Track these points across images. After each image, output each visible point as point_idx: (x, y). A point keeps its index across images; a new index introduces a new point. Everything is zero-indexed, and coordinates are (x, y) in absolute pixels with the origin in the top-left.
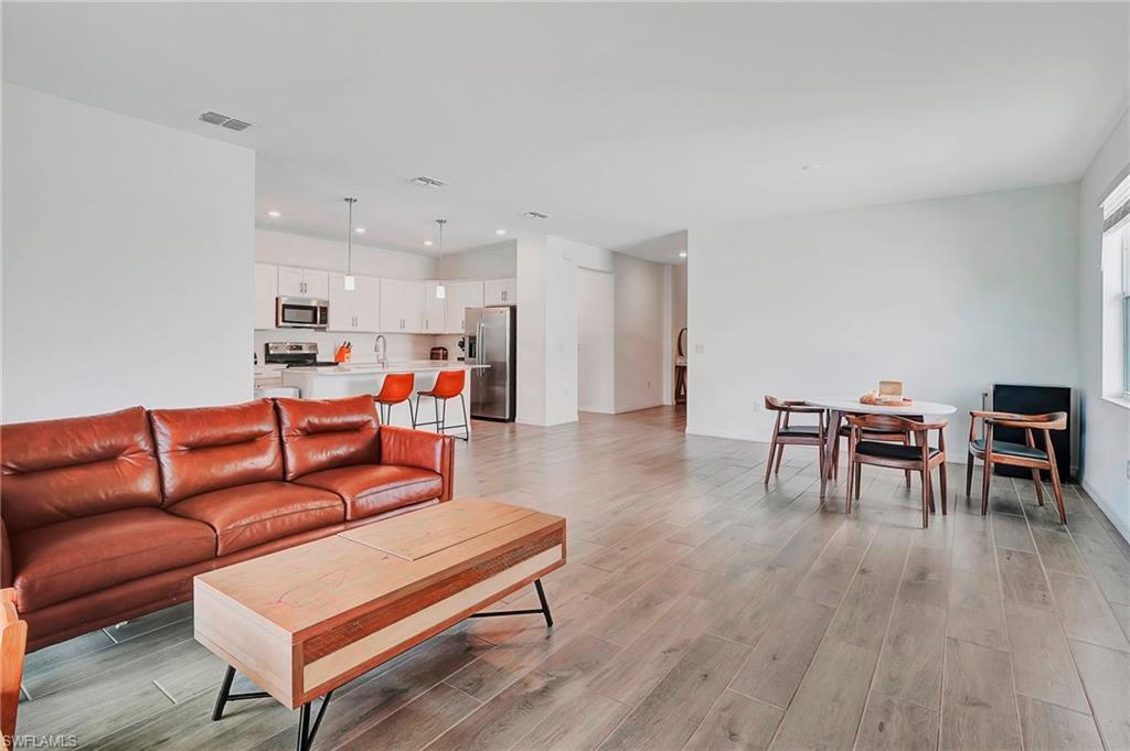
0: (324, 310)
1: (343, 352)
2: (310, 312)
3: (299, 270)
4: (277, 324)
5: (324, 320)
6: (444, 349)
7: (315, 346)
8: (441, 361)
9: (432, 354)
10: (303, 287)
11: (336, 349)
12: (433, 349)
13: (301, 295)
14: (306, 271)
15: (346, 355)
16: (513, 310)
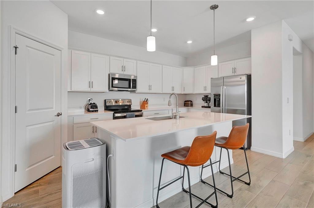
0: (135, 81)
1: (144, 103)
2: (127, 82)
3: (122, 59)
4: (109, 89)
5: (135, 87)
6: (191, 101)
7: (130, 101)
8: (190, 107)
9: (185, 104)
10: (123, 68)
11: (140, 102)
12: (185, 101)
13: (122, 73)
14: (125, 60)
15: (146, 105)
16: (249, 77)
